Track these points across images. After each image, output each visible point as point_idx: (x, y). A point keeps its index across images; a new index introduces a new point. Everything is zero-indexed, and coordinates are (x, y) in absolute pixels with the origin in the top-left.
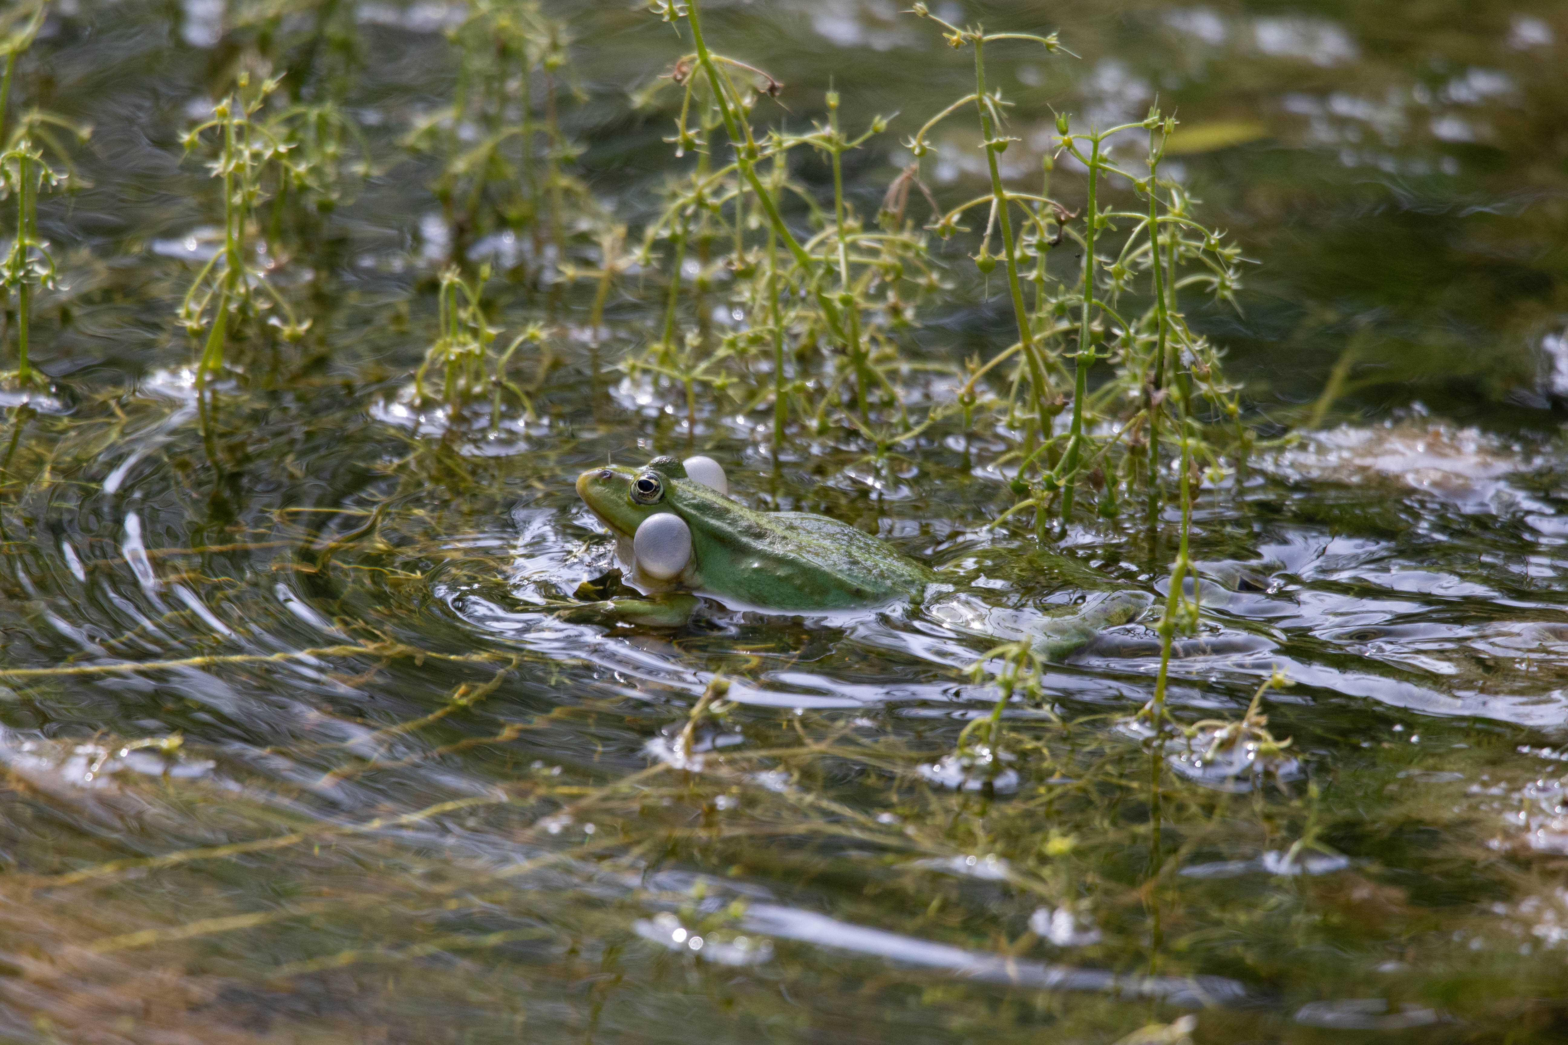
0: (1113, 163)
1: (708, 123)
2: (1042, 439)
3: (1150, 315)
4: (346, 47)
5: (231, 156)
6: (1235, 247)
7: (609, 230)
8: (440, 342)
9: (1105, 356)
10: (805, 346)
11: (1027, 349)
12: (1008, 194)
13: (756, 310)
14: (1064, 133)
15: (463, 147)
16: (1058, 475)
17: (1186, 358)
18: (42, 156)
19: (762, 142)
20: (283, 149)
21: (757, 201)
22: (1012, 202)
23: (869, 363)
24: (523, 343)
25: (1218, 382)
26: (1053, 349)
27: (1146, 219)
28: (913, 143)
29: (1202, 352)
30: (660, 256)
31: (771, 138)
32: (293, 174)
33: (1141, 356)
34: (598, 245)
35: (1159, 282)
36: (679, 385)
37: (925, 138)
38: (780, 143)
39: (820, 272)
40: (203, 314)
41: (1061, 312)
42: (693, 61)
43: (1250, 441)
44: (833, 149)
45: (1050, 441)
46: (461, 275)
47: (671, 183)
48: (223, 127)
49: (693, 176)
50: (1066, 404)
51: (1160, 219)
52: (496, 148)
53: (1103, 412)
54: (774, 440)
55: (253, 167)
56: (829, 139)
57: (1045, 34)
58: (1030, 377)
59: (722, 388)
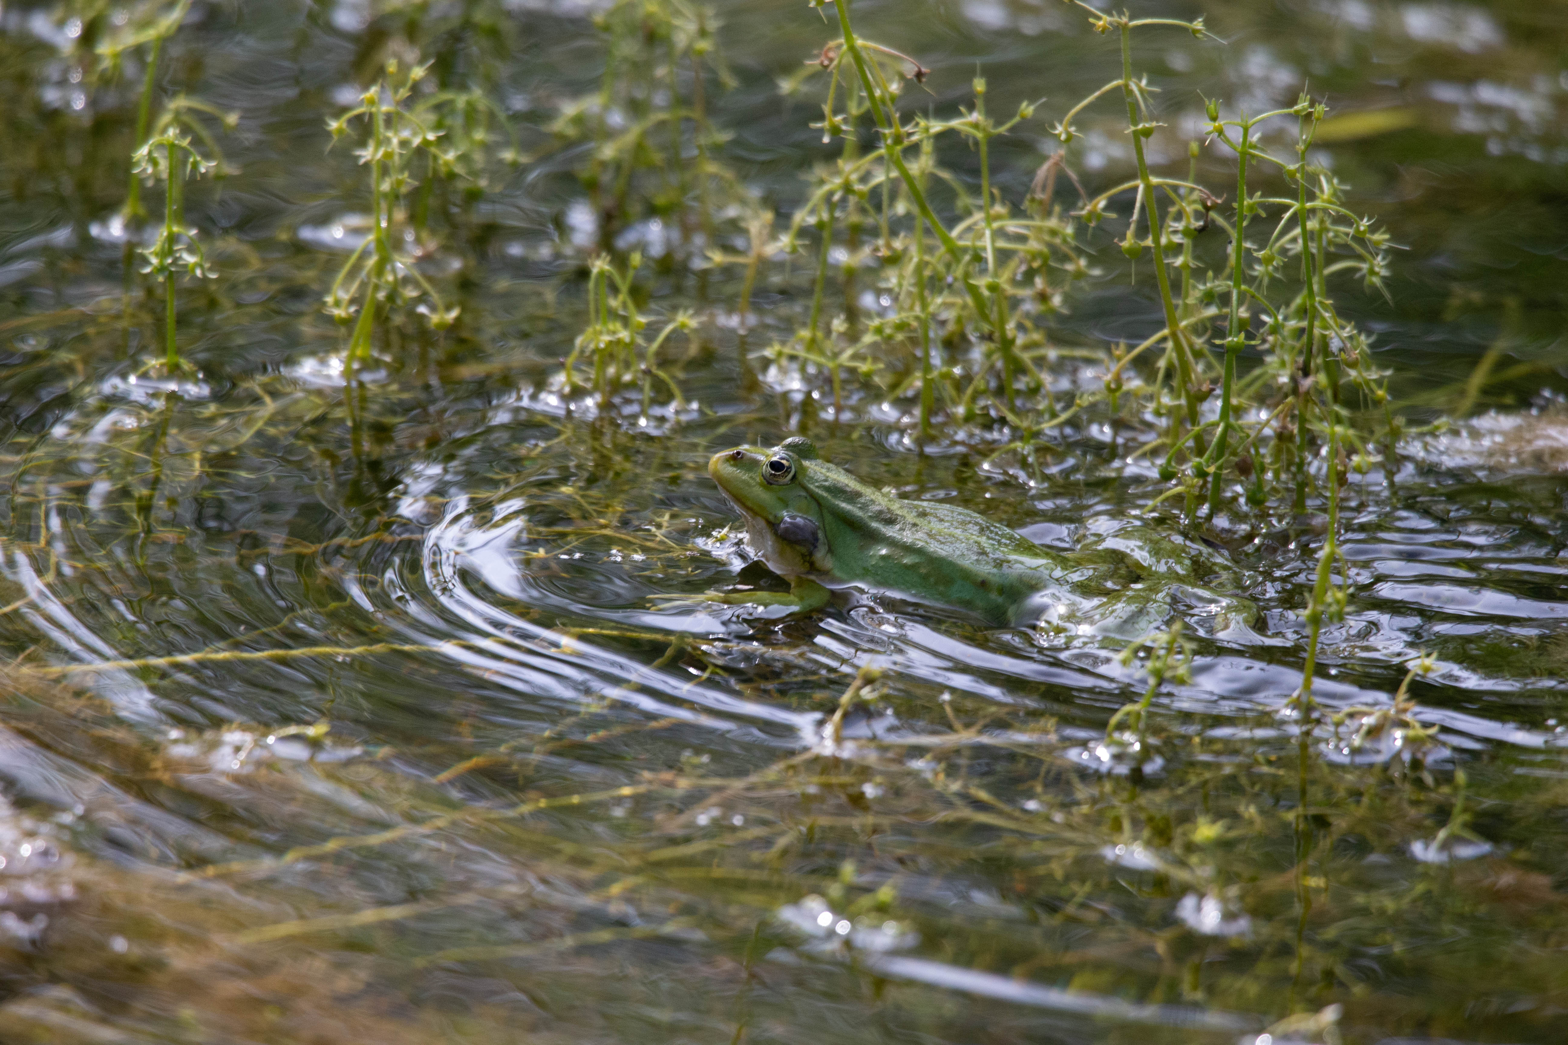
0: (1262, 150)
1: (854, 110)
2: (1189, 427)
3: (1298, 301)
4: (493, 33)
5: (379, 144)
6: (1384, 233)
7: (756, 216)
8: (590, 330)
9: (1253, 343)
10: (953, 334)
11: (1174, 335)
12: (1155, 180)
13: (902, 297)
14: (1214, 119)
15: (609, 134)
16: (1207, 461)
17: (1335, 345)
18: (191, 143)
19: (909, 128)
20: (431, 136)
21: (904, 187)
22: (1158, 187)
23: (1016, 351)
24: (674, 331)
25: (1368, 369)
26: (1199, 335)
27: (1296, 206)
28: (1059, 129)
29: (1351, 338)
30: (807, 242)
31: (917, 124)
32: (441, 162)
33: (1290, 342)
34: (744, 232)
35: (1308, 268)
36: (826, 372)
37: (1071, 124)
38: (927, 129)
39: (967, 258)
40: (352, 301)
41: (1209, 298)
42: (839, 46)
43: (1398, 428)
44: (979, 135)
45: (1197, 428)
46: (611, 262)
47: (819, 171)
48: (371, 115)
49: (840, 162)
50: (1213, 390)
51: (1309, 205)
52: (645, 134)
53: (1251, 398)
54: (920, 427)
55: (401, 155)
56: (976, 126)
57: (1191, 20)
58: (1176, 362)
59: (868, 375)
